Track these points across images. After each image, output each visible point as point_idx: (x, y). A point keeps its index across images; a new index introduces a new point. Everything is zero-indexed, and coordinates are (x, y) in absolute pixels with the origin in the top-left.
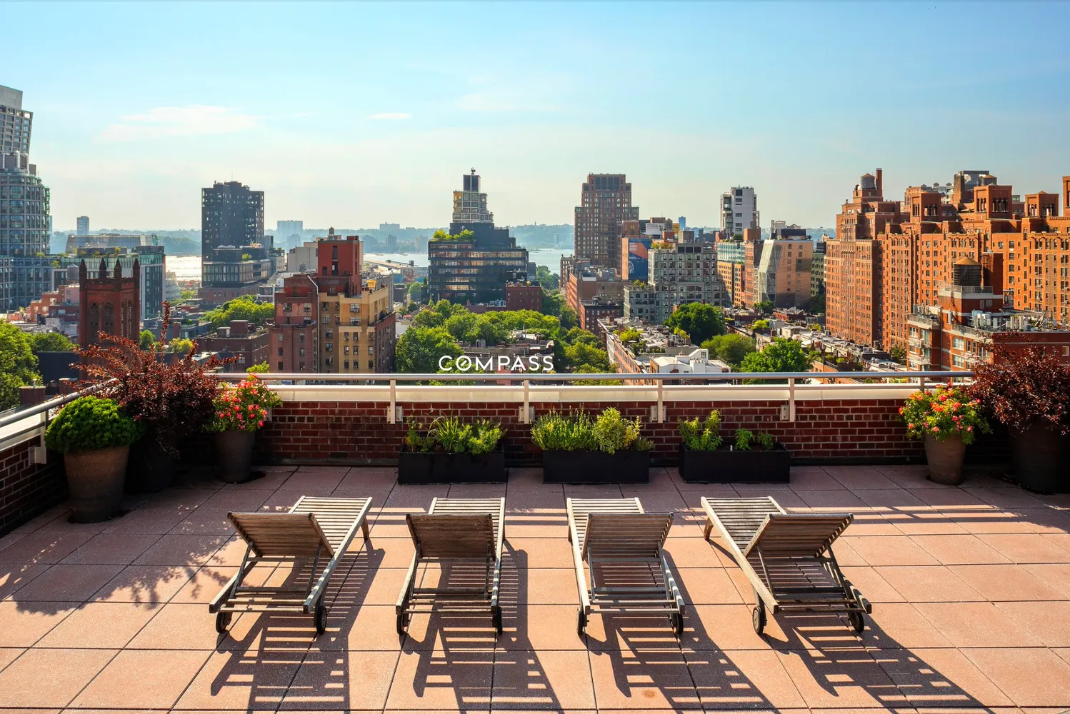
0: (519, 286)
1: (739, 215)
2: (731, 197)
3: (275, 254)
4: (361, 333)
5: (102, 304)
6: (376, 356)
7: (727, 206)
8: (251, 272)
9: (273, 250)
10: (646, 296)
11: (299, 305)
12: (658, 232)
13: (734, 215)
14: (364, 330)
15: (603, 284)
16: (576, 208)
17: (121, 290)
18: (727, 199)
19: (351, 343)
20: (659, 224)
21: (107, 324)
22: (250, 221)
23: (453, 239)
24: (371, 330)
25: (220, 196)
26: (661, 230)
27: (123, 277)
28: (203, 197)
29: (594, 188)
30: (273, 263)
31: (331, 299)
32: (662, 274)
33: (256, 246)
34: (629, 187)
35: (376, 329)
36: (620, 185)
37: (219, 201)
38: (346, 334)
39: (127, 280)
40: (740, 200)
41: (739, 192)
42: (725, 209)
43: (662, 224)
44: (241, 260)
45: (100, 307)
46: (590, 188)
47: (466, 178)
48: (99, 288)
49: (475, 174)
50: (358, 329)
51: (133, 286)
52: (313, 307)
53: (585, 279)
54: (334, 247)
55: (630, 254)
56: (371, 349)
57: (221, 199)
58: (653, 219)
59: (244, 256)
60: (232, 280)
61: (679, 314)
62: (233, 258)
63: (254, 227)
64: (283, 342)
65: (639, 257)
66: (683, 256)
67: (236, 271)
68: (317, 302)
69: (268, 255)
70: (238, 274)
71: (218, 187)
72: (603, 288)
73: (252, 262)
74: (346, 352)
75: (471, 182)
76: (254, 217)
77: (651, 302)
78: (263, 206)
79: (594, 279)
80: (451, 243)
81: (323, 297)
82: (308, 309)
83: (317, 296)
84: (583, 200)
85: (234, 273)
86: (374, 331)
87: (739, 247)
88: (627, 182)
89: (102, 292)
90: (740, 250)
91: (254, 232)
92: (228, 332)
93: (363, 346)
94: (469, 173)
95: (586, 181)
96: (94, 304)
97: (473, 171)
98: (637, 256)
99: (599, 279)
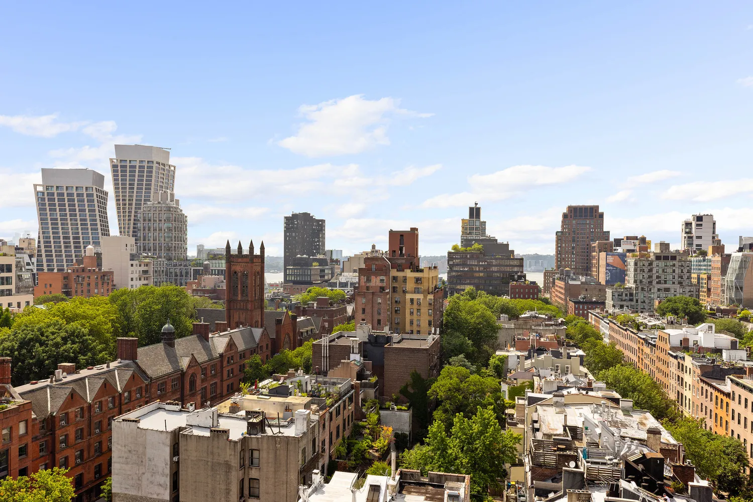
0: (520, 285)
1: (699, 237)
2: (691, 223)
3: (334, 263)
4: (423, 299)
5: (241, 272)
6: (434, 317)
7: (687, 230)
8: (317, 275)
9: (332, 260)
10: (626, 295)
11: (376, 277)
12: (632, 248)
13: (694, 238)
14: (425, 297)
15: (586, 286)
16: (557, 232)
17: (253, 263)
18: (688, 224)
19: (415, 306)
20: (632, 241)
21: (244, 287)
22: (316, 240)
23: (466, 250)
24: (431, 297)
25: (296, 223)
26: (635, 245)
27: (255, 254)
28: (285, 223)
29: (573, 216)
30: (332, 269)
31: (400, 274)
32: (641, 277)
33: (321, 257)
34: (601, 216)
35: (434, 296)
36: (594, 214)
37: (295, 226)
38: (412, 300)
39: (257, 256)
40: (701, 225)
41: (699, 218)
42: (686, 233)
43: (635, 241)
44: (312, 266)
45: (239, 274)
46: (569, 217)
47: (471, 209)
48: (239, 261)
49: (478, 206)
50: (421, 296)
51: (260, 261)
52: (387, 279)
53: (571, 282)
54: (401, 235)
55: (608, 265)
56: (430, 311)
57: (297, 224)
58: (627, 237)
59: (314, 264)
60: (306, 279)
61: (666, 305)
62: (306, 264)
63: (319, 245)
64: (365, 304)
65: (615, 267)
66: (660, 263)
67: (309, 274)
68: (389, 276)
69: (329, 264)
70: (310, 275)
71: (295, 216)
72: (586, 290)
73: (319, 267)
74: (412, 313)
75: (475, 212)
76: (319, 238)
77: (631, 300)
78: (325, 230)
79: (579, 283)
80: (466, 253)
81: (394, 273)
82: (383, 280)
83: (390, 271)
84: (562, 226)
85: (308, 275)
86: (433, 298)
87: (704, 260)
88: (600, 211)
89: (241, 264)
90: (705, 263)
91: (319, 248)
92: (315, 305)
93: (425, 310)
94: (473, 206)
95: (565, 211)
96: (235, 273)
97: (476, 204)
98: (613, 267)
99: (582, 283)
